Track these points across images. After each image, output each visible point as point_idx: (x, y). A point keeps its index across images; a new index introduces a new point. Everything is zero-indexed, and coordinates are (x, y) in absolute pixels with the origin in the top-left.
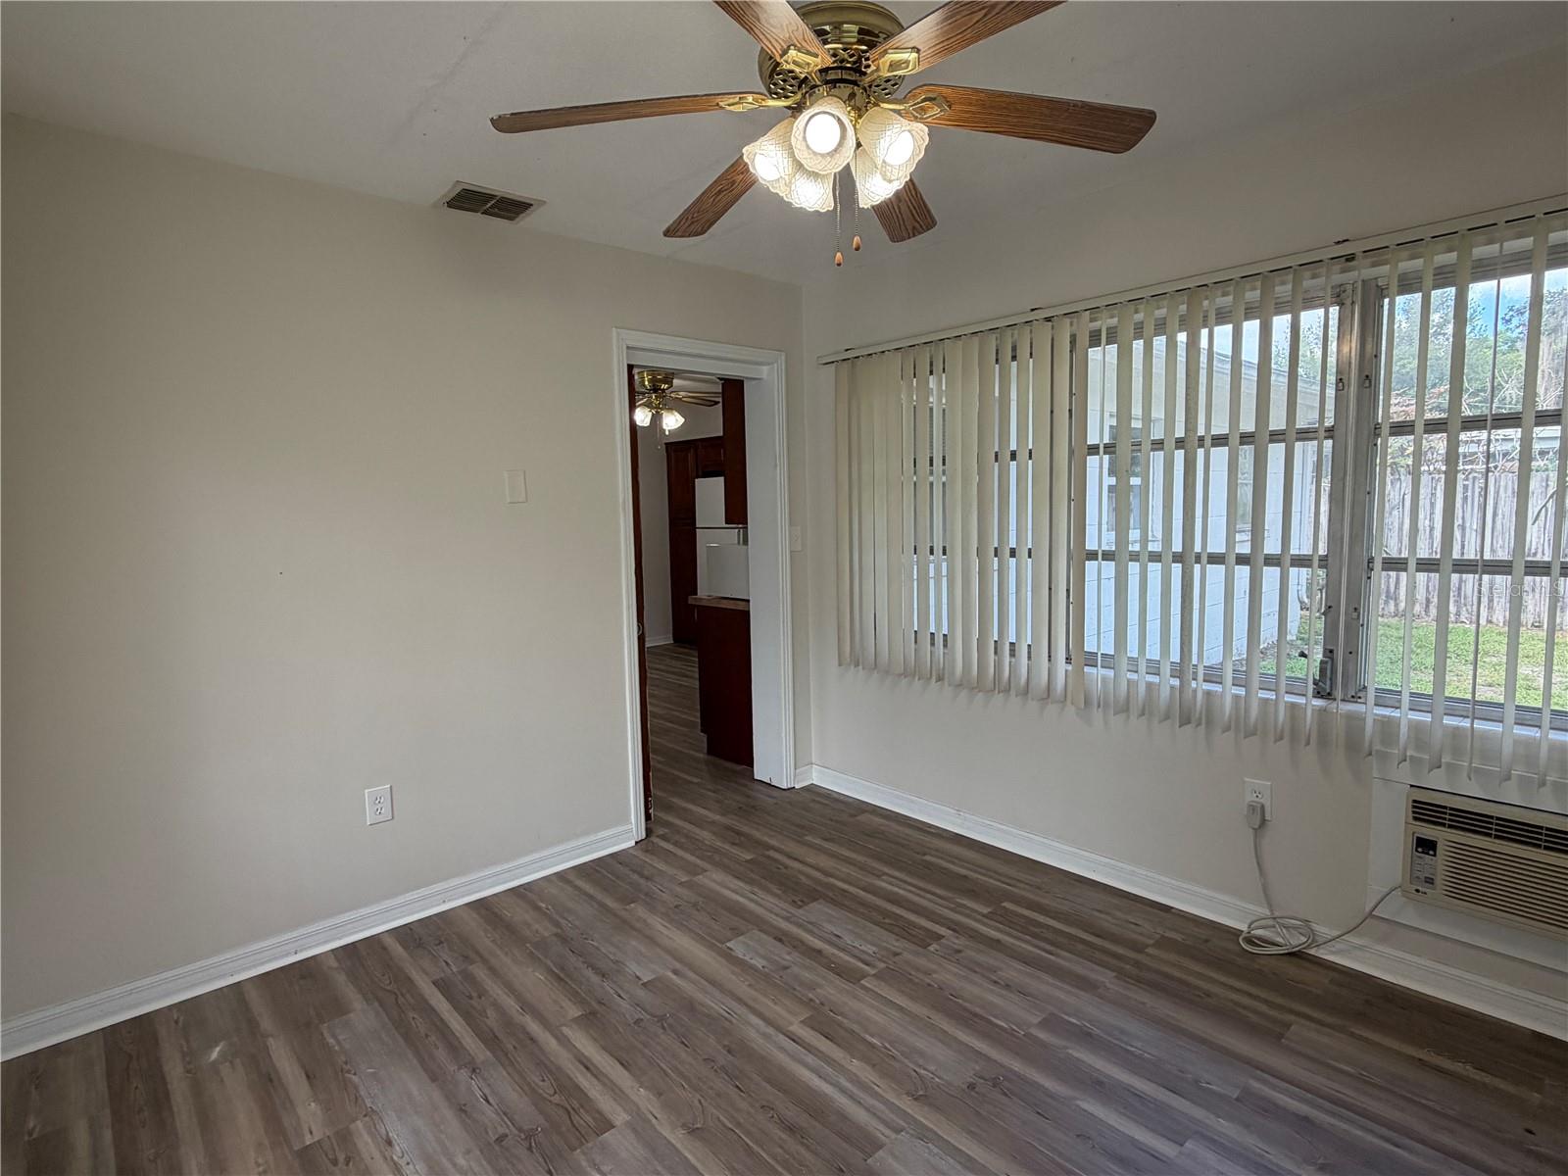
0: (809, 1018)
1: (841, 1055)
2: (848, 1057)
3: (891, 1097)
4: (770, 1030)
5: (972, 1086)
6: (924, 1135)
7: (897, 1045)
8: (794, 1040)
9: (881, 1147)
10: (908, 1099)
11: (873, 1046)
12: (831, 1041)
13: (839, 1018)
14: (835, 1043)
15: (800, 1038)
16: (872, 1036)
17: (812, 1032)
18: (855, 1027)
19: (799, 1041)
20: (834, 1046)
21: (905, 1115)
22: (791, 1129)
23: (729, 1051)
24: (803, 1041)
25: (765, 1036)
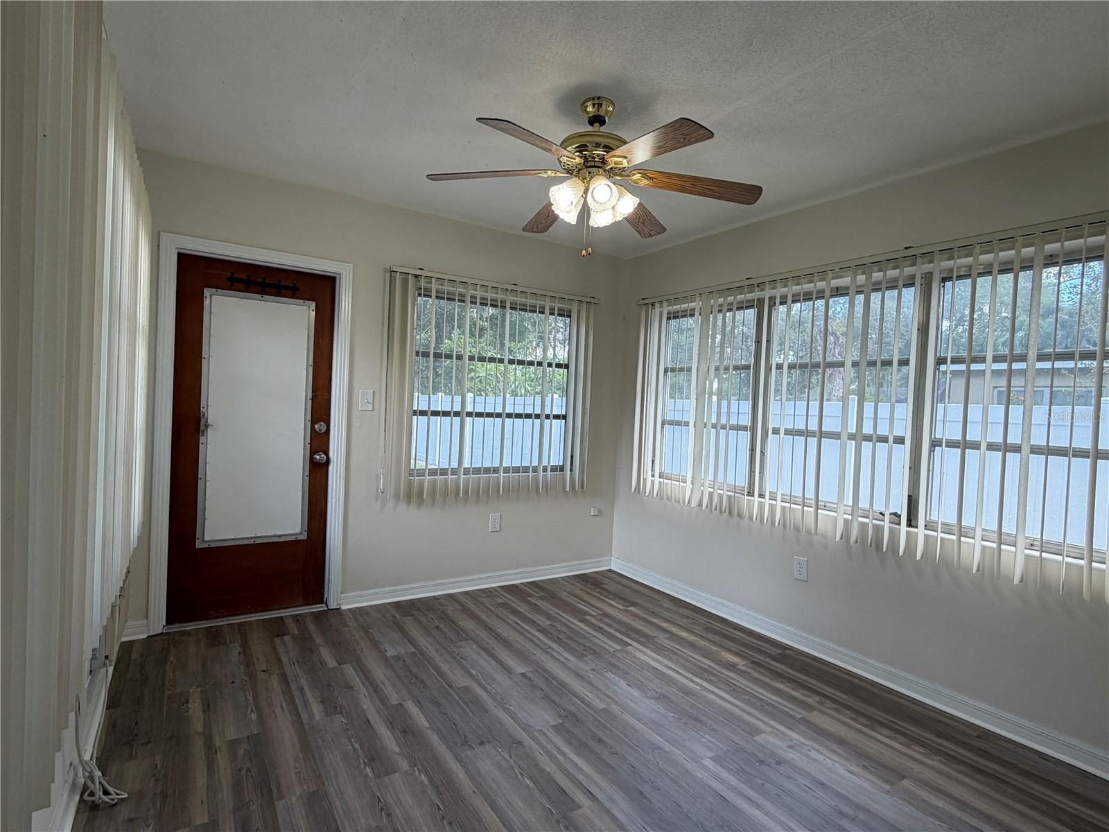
0: (572, 810)
1: (556, 775)
2: (552, 774)
3: (534, 745)
4: (608, 804)
5: (482, 743)
6: (527, 728)
7: (513, 776)
8: (591, 793)
9: (553, 727)
10: (526, 744)
11: (531, 778)
12: (560, 787)
13: (547, 805)
14: (558, 784)
15: (585, 793)
16: (528, 786)
17: (575, 797)
18: (537, 795)
19: (585, 791)
20: (559, 783)
21: (533, 738)
22: (600, 741)
23: (641, 793)
24: (583, 791)
25: (611, 799)
